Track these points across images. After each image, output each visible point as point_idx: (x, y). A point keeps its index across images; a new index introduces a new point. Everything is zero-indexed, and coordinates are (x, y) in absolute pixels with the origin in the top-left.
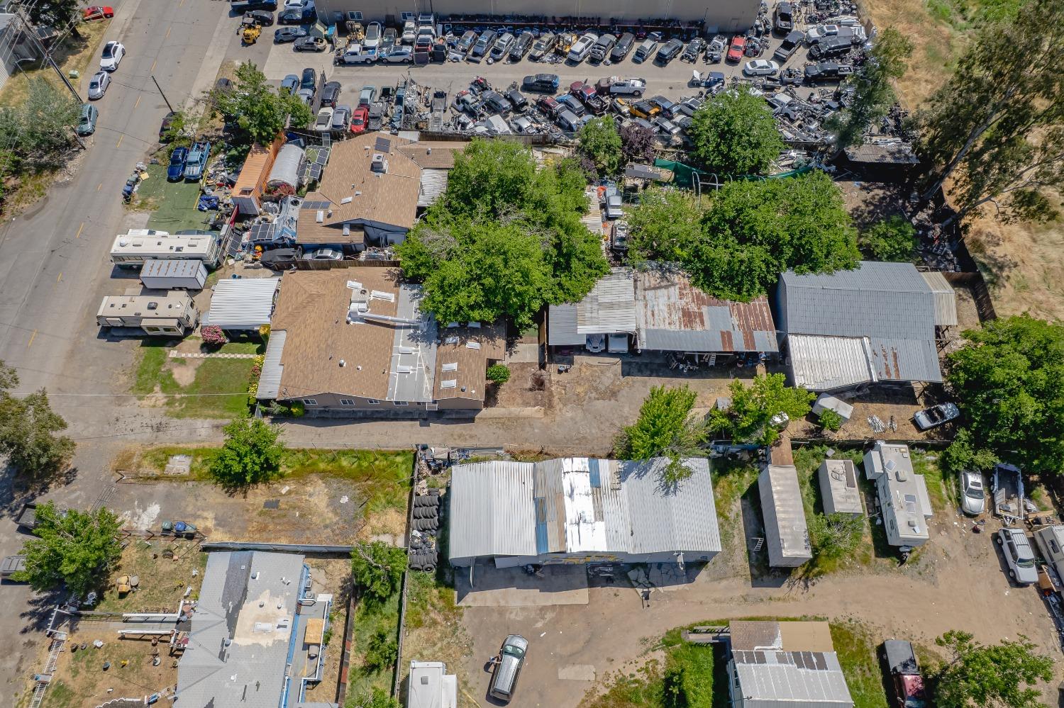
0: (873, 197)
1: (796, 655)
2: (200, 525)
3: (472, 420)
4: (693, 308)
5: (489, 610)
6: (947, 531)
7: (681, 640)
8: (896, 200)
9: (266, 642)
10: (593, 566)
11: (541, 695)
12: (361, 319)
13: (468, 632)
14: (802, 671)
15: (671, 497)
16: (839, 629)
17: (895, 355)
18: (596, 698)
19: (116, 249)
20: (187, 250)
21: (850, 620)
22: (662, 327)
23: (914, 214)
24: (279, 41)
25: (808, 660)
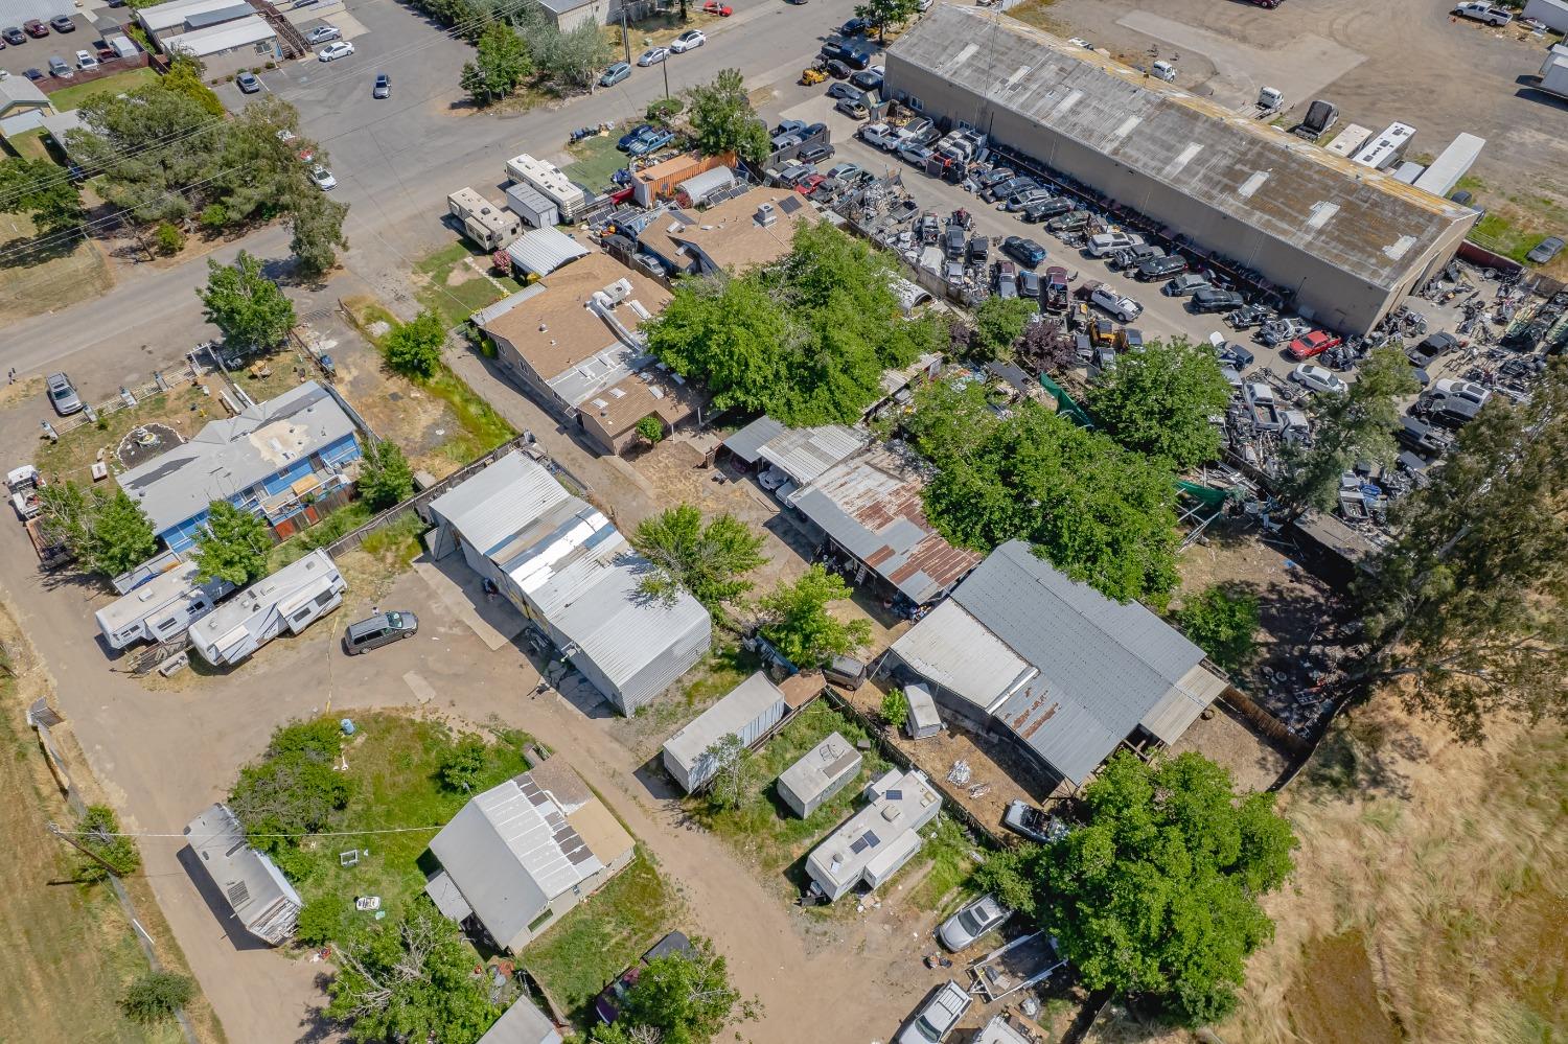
0: (1292, 590)
1: (570, 830)
2: (341, 373)
3: (597, 455)
4: (891, 509)
5: (426, 587)
6: (895, 930)
7: (519, 747)
8: (1321, 613)
9: (266, 455)
10: (535, 630)
11: (378, 674)
12: (599, 312)
13: (393, 587)
14: (553, 843)
15: (631, 606)
16: (659, 884)
17: (1051, 713)
18: (405, 716)
19: (513, 162)
20: (554, 192)
21: (680, 890)
22: (835, 500)
23: (1326, 642)
24: (831, 94)
25: (572, 844)
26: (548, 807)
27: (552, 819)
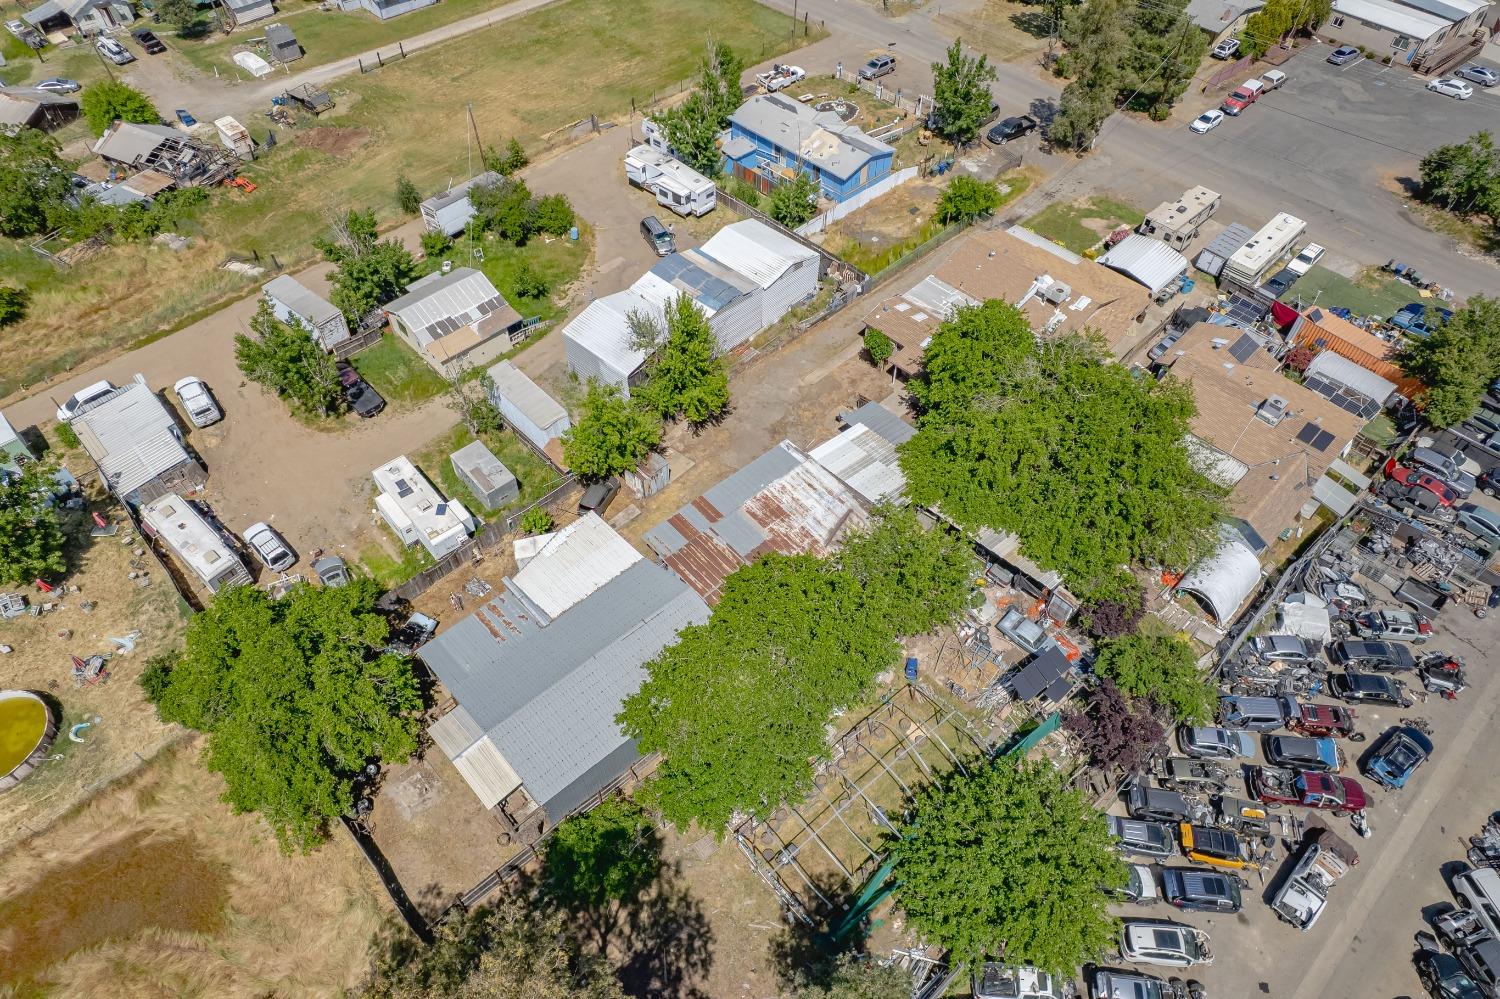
1: (456, 327)
4: (779, 527)
14: (446, 316)
21: (420, 409)
22: (788, 478)
25: (444, 328)
26: (476, 315)
27: (466, 317)
